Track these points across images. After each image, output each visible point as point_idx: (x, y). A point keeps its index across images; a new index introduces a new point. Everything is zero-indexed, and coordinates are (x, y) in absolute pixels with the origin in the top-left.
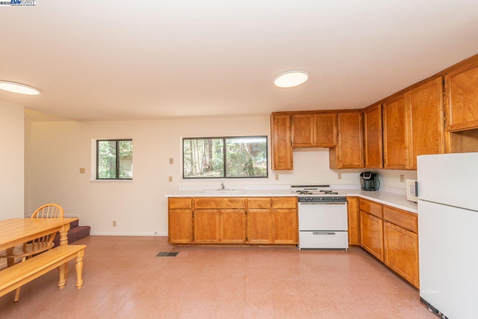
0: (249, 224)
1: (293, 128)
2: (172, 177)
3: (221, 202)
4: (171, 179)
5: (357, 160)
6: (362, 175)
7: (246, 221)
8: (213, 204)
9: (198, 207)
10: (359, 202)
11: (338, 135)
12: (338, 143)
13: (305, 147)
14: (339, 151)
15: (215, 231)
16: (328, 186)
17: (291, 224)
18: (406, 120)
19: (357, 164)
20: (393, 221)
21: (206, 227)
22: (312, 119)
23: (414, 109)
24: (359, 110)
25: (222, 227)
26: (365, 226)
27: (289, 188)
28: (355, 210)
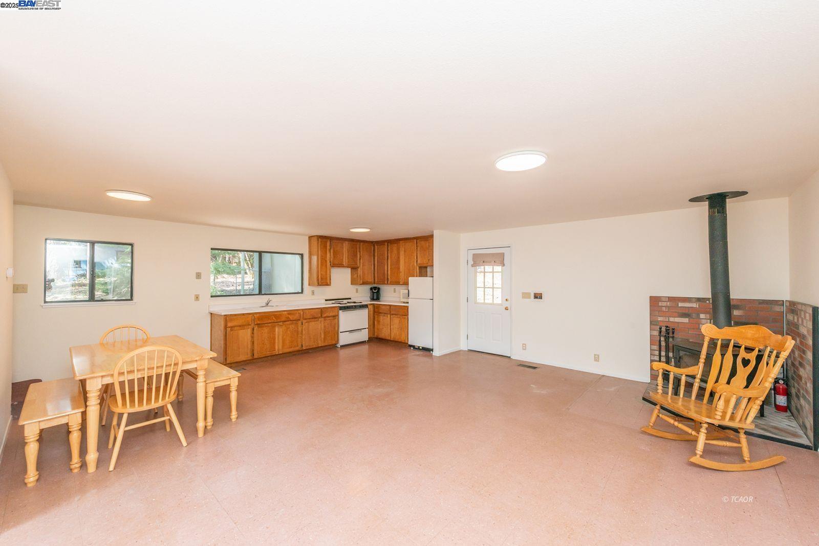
0: (304, 332)
1: (332, 251)
2: (199, 295)
3: (281, 315)
4: (197, 298)
5: (370, 278)
6: (371, 289)
7: (302, 330)
8: (274, 318)
9: (259, 322)
10: (374, 307)
11: (360, 259)
12: (360, 265)
13: (339, 267)
14: (360, 271)
15: (274, 343)
16: (350, 299)
17: (335, 328)
18: (401, 256)
19: (370, 281)
20: (396, 313)
21: (266, 341)
22: (344, 244)
23: (405, 251)
24: (372, 242)
25: (280, 337)
26: (379, 322)
27: (324, 301)
28: (372, 313)
